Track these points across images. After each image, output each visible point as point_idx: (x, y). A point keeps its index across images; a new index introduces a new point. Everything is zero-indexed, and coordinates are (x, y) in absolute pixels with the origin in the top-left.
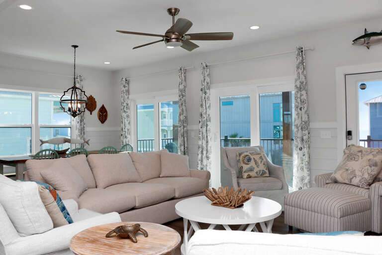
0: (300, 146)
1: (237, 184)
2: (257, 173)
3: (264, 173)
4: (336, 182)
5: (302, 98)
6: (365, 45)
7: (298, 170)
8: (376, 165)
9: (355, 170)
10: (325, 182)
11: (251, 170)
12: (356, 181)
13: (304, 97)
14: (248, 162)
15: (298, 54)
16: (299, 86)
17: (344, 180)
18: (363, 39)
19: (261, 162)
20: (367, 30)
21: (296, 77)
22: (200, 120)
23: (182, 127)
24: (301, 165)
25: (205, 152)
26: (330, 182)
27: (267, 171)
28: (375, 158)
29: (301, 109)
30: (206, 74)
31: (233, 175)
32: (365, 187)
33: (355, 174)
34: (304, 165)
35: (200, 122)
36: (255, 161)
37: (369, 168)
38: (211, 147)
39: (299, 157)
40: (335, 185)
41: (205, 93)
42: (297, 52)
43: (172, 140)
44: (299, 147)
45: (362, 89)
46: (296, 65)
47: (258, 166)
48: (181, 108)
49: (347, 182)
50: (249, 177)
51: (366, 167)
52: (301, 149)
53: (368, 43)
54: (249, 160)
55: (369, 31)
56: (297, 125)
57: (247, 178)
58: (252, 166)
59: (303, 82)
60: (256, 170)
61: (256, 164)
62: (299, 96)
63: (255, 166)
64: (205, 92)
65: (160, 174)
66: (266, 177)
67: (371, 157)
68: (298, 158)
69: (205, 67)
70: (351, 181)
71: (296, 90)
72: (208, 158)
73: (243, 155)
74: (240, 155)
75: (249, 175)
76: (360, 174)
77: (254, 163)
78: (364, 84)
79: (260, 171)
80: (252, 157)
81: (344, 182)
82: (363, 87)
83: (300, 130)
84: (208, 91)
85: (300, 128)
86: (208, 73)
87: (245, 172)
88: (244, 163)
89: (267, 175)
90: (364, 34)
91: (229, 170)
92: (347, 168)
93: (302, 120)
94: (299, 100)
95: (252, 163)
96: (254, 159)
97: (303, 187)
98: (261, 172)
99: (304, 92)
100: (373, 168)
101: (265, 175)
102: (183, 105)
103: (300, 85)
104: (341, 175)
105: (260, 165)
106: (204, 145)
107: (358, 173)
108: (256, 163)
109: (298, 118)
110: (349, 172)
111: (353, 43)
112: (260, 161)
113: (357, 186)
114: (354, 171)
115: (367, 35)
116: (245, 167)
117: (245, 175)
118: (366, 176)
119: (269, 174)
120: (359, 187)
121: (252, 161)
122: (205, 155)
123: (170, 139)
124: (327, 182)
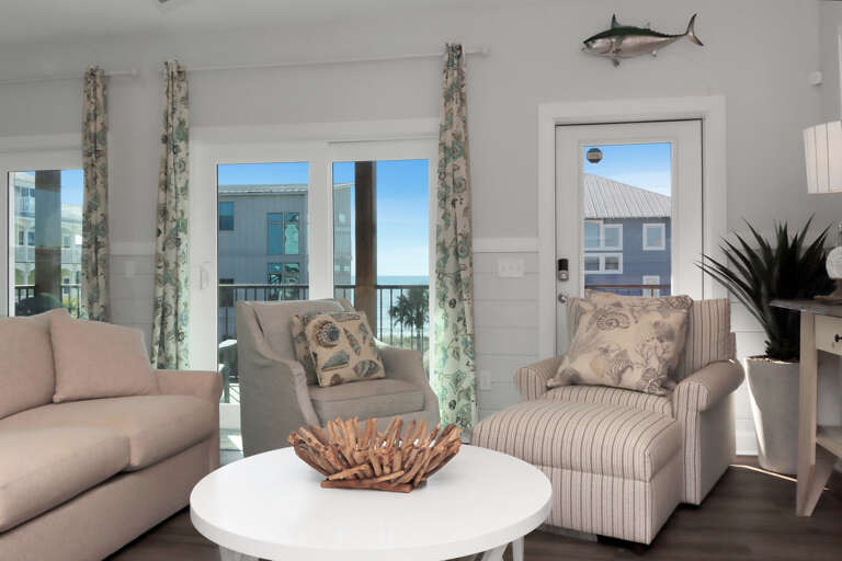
0: (451, 295)
1: (309, 402)
2: (356, 369)
3: (373, 368)
4: (574, 381)
5: (457, 175)
6: (610, 54)
7: (447, 357)
8: (670, 336)
9: (625, 351)
10: (544, 384)
11: (342, 361)
12: (633, 377)
13: (462, 173)
14: (332, 340)
15: (449, 64)
16: (449, 144)
17: (602, 376)
18: (607, 40)
19: (364, 338)
20: (618, 21)
21: (441, 120)
22: (161, 228)
23: (93, 246)
24: (455, 344)
25: (171, 320)
26: (558, 383)
27: (380, 364)
28: (666, 321)
29: (453, 203)
30: (180, 95)
31: (297, 380)
32: (658, 392)
33: (628, 361)
34: (460, 343)
35: (159, 232)
36: (349, 337)
37: (659, 344)
38: (186, 305)
39: (450, 325)
40: (576, 390)
41: (176, 150)
42: (447, 57)
43: (31, 291)
44: (448, 300)
45: (593, 161)
46: (442, 91)
47: (357, 351)
48: (93, 191)
49: (611, 383)
50: (337, 381)
51: (652, 343)
52: (453, 304)
53: (617, 51)
54: (334, 334)
55: (623, 22)
56: (444, 243)
57: (332, 385)
58: (342, 352)
59: (460, 136)
60: (354, 360)
61: (353, 345)
62: (449, 169)
63: (350, 351)
64: (174, 147)
65: (54, 393)
66: (379, 378)
67: (657, 317)
68: (446, 326)
69: (176, 74)
70: (620, 379)
71: (442, 154)
72: (178, 336)
73: (314, 322)
74: (305, 321)
75: (336, 376)
76: (640, 360)
77: (348, 342)
78: (597, 150)
79: (364, 363)
80: (340, 326)
81: (600, 381)
82: (595, 156)
83: (452, 258)
84: (182, 145)
85: (451, 251)
86: (183, 94)
87: (324, 369)
88: (320, 343)
89: (381, 373)
90: (609, 28)
91: (285, 365)
92: (604, 346)
93: (456, 233)
94: (449, 181)
95: (342, 344)
96: (346, 332)
97: (459, 400)
98: (367, 369)
99: (460, 161)
100: (666, 343)
101: (375, 375)
102: (99, 181)
103: (453, 143)
104: (591, 365)
105: (362, 345)
106: (171, 301)
107: (634, 357)
108: (352, 342)
109: (447, 225)
110: (612, 355)
111: (584, 46)
112: (361, 336)
113: (637, 391)
114: (623, 354)
115: (617, 32)
116: (325, 355)
117: (326, 378)
118: (655, 364)
119: (387, 368)
120: (642, 392)
121: (342, 337)
122: (170, 327)
123: (27, 288)
124: (550, 383)
